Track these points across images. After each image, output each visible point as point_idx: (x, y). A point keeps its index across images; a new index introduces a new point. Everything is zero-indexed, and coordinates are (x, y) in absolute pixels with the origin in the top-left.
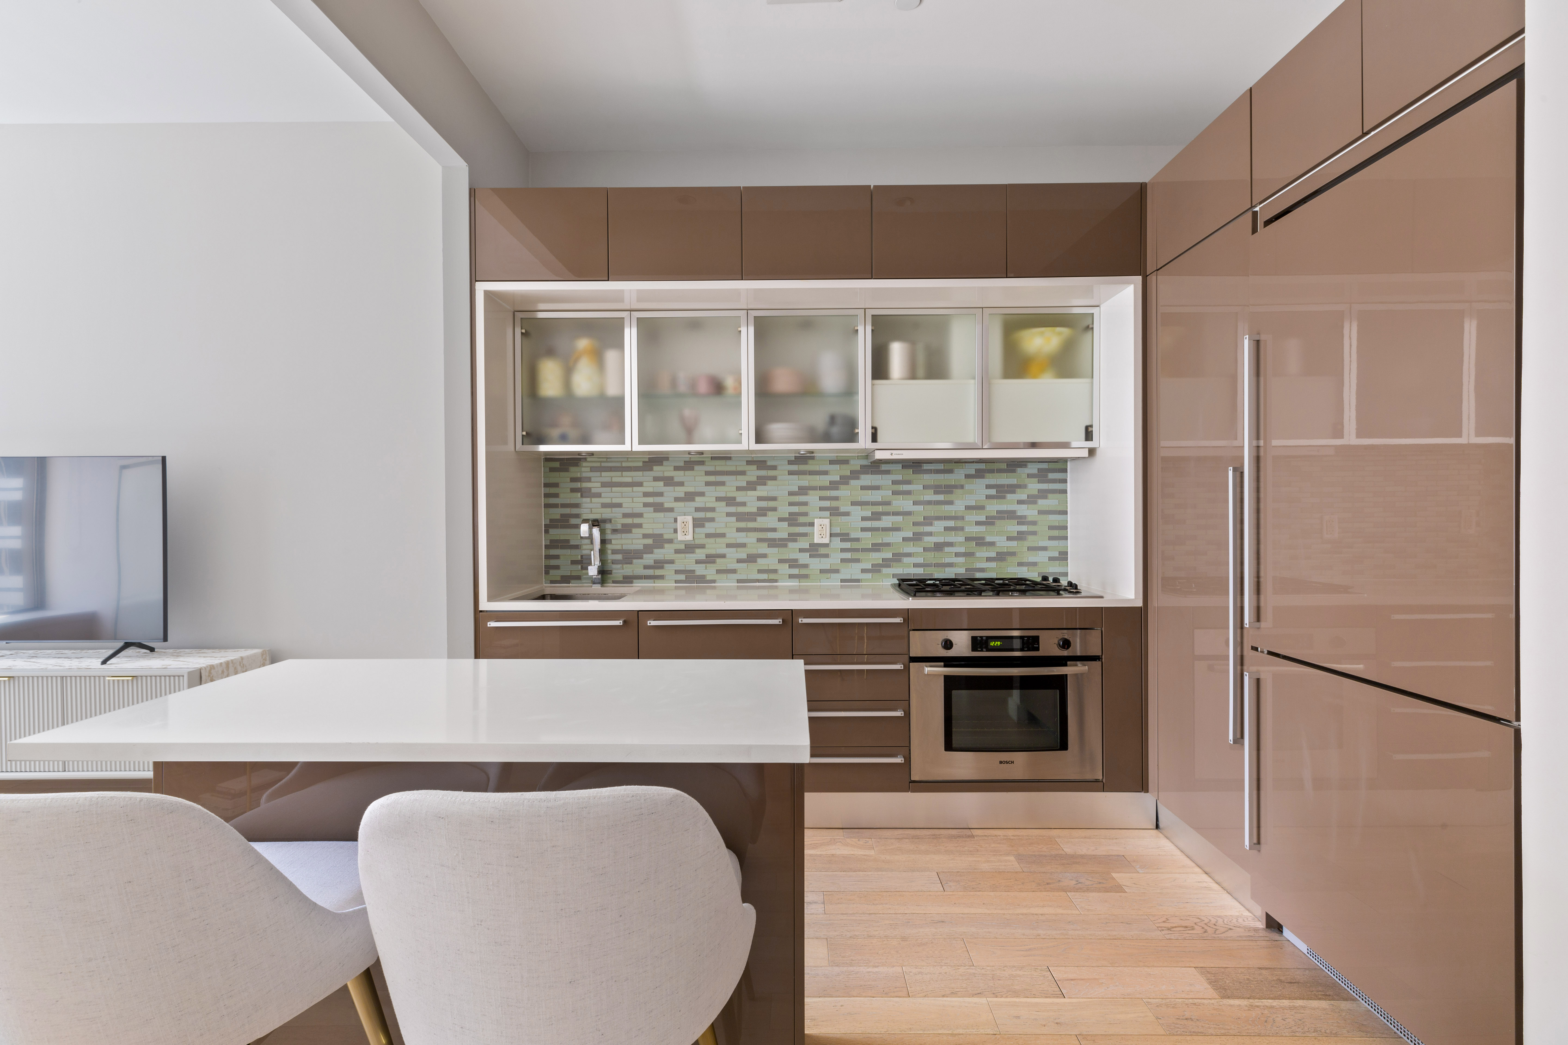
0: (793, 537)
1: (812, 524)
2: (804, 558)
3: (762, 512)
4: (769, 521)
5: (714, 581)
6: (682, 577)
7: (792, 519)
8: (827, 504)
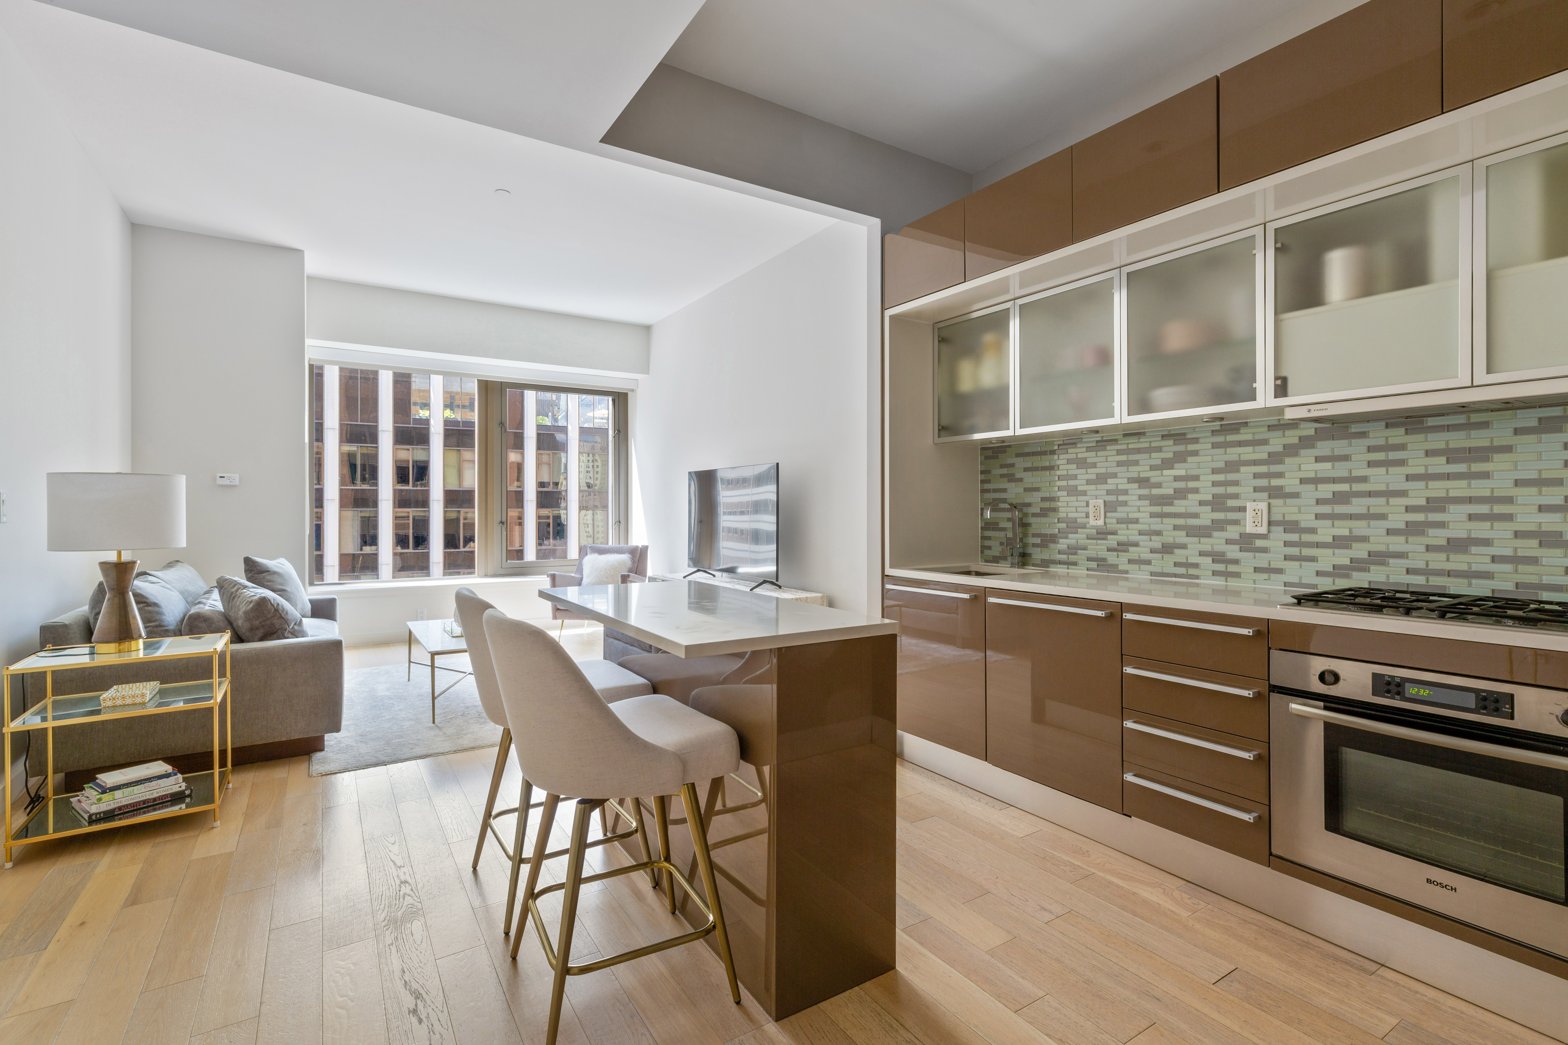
0: (1219, 525)
1: (1243, 509)
2: (1233, 552)
3: (1181, 494)
4: (1190, 504)
5: (1127, 572)
6: (1094, 565)
7: (1217, 503)
8: (1263, 482)
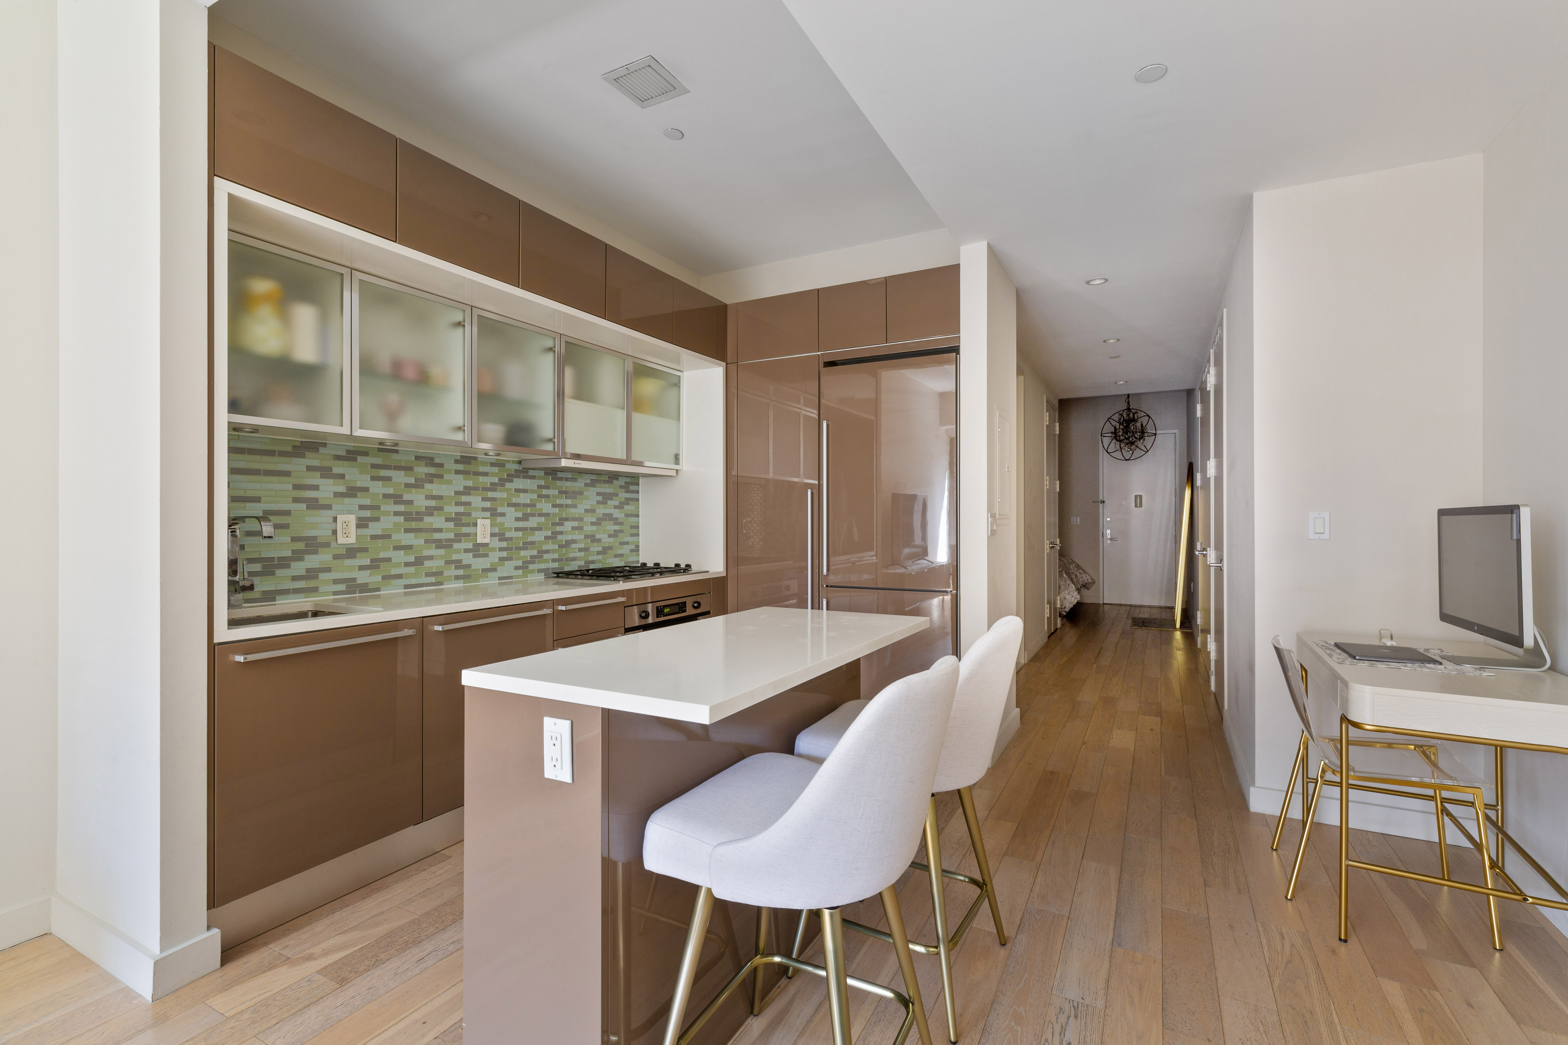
0: (459, 538)
1: (475, 525)
2: (467, 558)
3: (430, 511)
4: (436, 521)
5: (378, 589)
6: (342, 587)
7: (457, 520)
8: (488, 504)
